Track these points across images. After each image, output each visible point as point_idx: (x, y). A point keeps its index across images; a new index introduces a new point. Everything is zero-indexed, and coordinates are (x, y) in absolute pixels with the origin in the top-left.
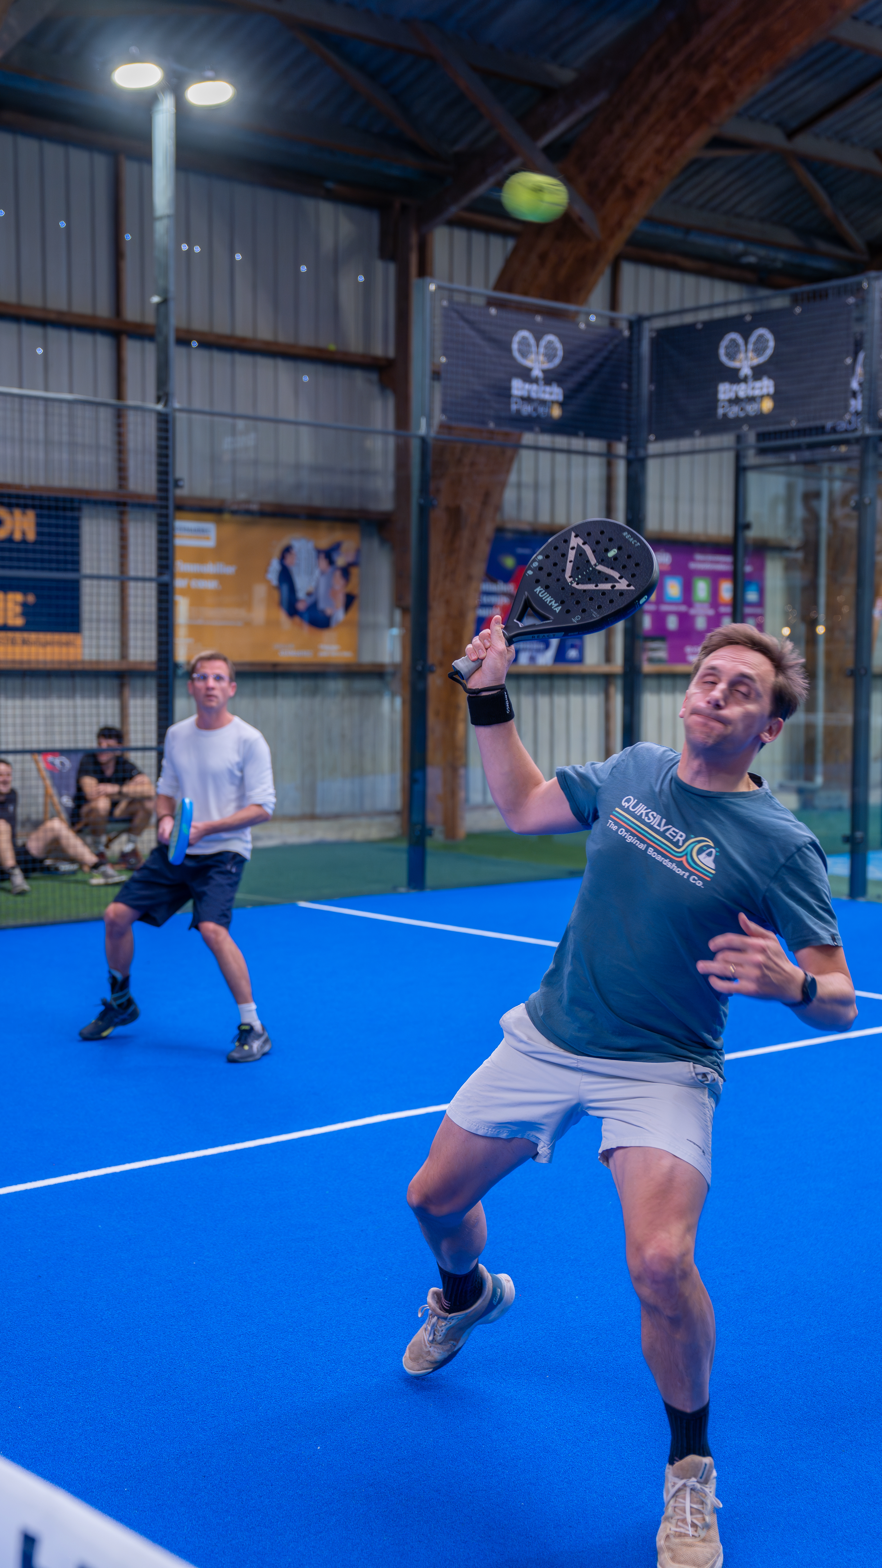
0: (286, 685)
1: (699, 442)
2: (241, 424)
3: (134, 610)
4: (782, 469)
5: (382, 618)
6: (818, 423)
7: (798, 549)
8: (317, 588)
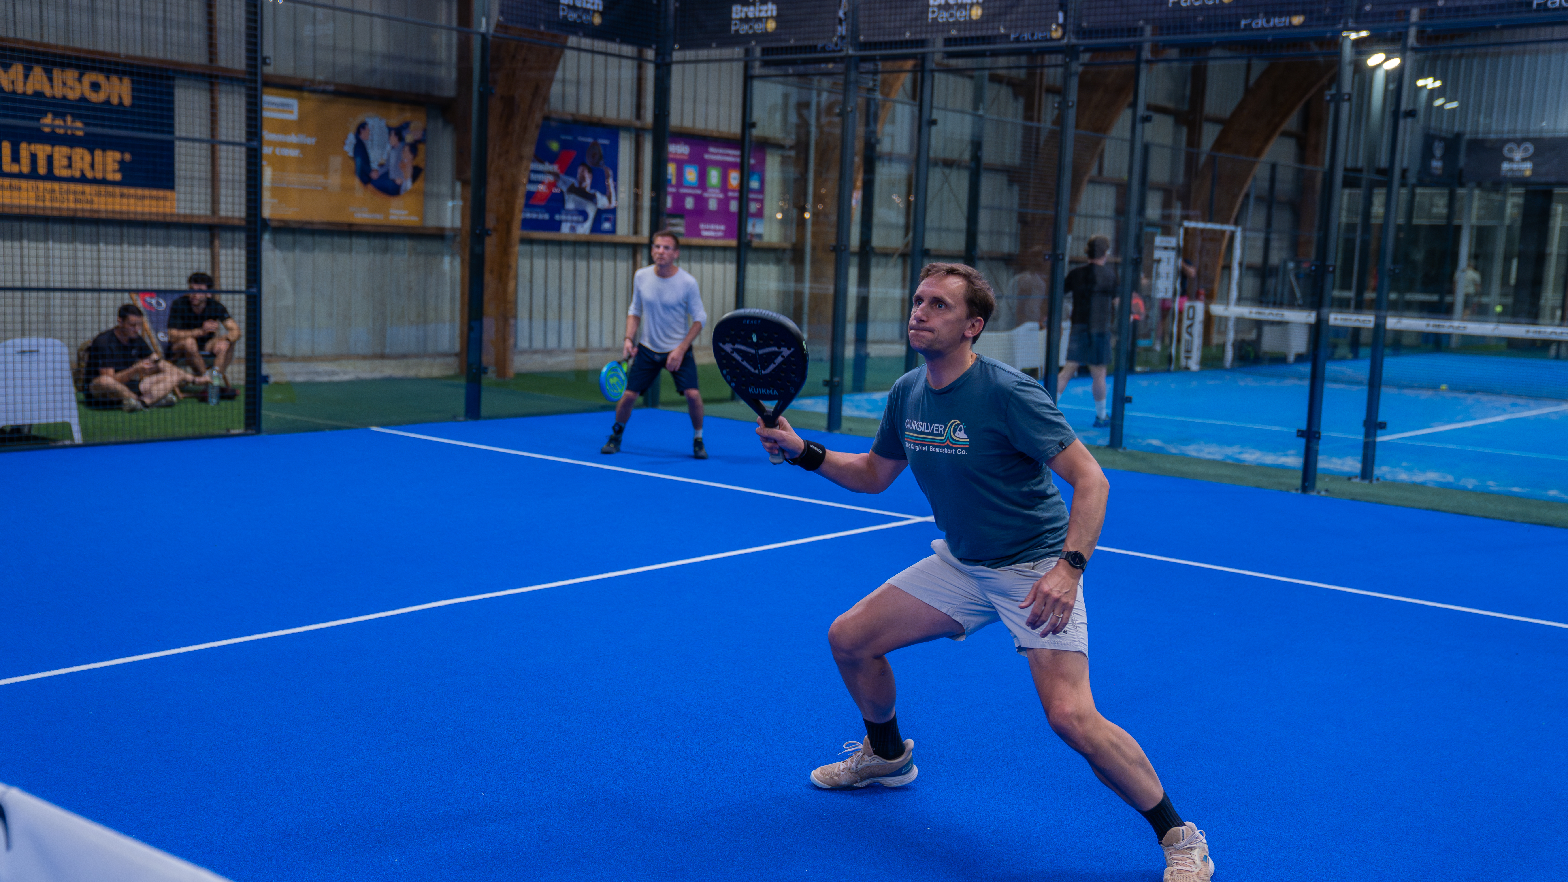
0: (361, 243)
1: (715, 53)
2: (320, 13)
3: (224, 171)
4: (780, 79)
5: (445, 189)
6: (811, 43)
7: (791, 148)
8: (388, 160)
